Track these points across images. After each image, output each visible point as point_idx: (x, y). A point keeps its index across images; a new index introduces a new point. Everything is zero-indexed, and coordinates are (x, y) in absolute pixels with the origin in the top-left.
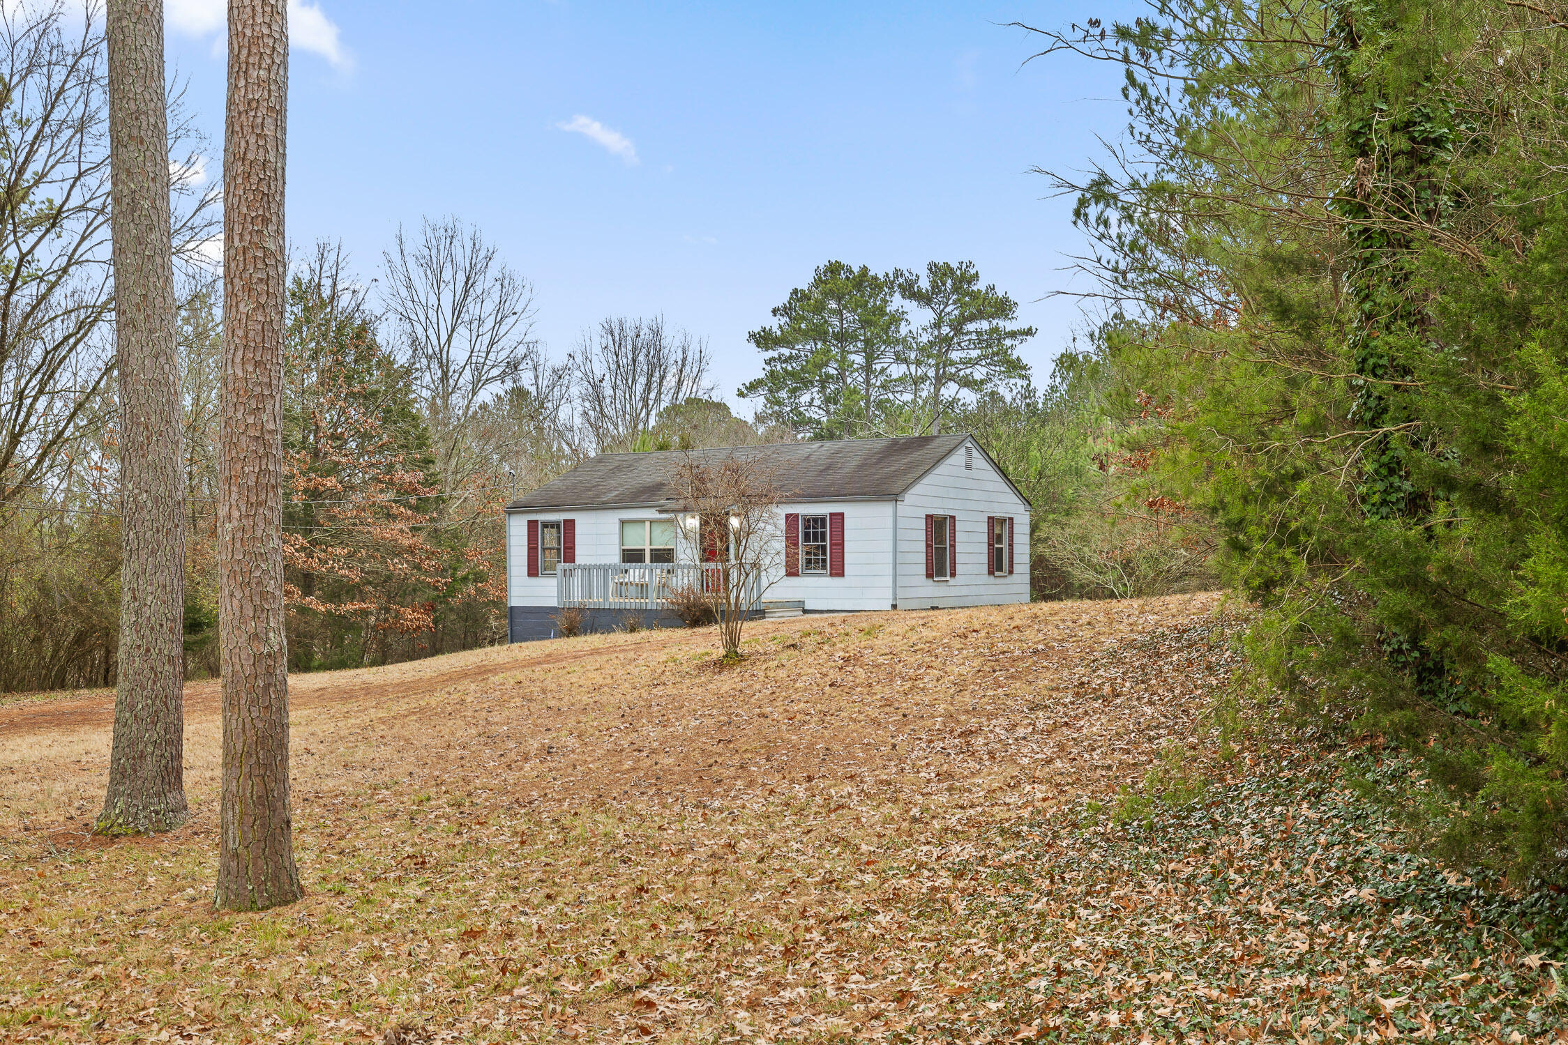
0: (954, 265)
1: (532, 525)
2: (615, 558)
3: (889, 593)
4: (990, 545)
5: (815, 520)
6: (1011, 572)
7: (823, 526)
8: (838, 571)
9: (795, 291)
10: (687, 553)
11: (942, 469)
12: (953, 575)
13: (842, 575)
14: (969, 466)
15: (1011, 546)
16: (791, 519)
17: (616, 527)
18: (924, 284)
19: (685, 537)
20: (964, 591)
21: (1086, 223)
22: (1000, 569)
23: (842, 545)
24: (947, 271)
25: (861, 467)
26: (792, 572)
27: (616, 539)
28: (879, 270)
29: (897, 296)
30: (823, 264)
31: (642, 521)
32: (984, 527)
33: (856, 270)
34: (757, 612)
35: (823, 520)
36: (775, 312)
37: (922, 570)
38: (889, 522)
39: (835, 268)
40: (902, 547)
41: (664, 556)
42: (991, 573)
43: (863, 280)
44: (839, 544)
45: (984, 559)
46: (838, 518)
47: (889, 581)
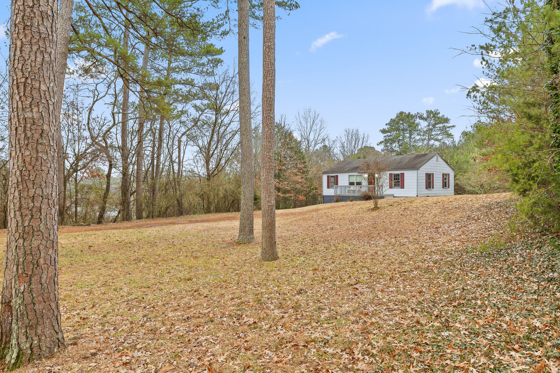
0: (433, 110)
1: (328, 177)
2: (347, 184)
3: (416, 193)
4: (443, 181)
5: (397, 175)
6: (449, 187)
7: (399, 176)
8: (403, 187)
9: (391, 119)
10: (365, 183)
11: (430, 162)
12: (433, 188)
13: (404, 188)
14: (437, 161)
15: (449, 181)
16: (391, 175)
17: (348, 177)
18: (425, 116)
19: (364, 179)
20: (436, 192)
21: (470, 97)
22: (446, 186)
23: (404, 181)
24: (431, 112)
25: (408, 162)
26: (391, 187)
27: (348, 180)
28: (413, 113)
29: (418, 119)
30: (398, 112)
31: (354, 175)
32: (442, 176)
33: (407, 113)
34: (382, 197)
35: (399, 175)
36: (386, 124)
37: (425, 187)
38: (416, 175)
39: (401, 113)
40: (419, 181)
41: (359, 184)
42: (443, 188)
43: (409, 116)
44: (403, 181)
45: (442, 184)
46: (403, 174)
47: (416, 189)
